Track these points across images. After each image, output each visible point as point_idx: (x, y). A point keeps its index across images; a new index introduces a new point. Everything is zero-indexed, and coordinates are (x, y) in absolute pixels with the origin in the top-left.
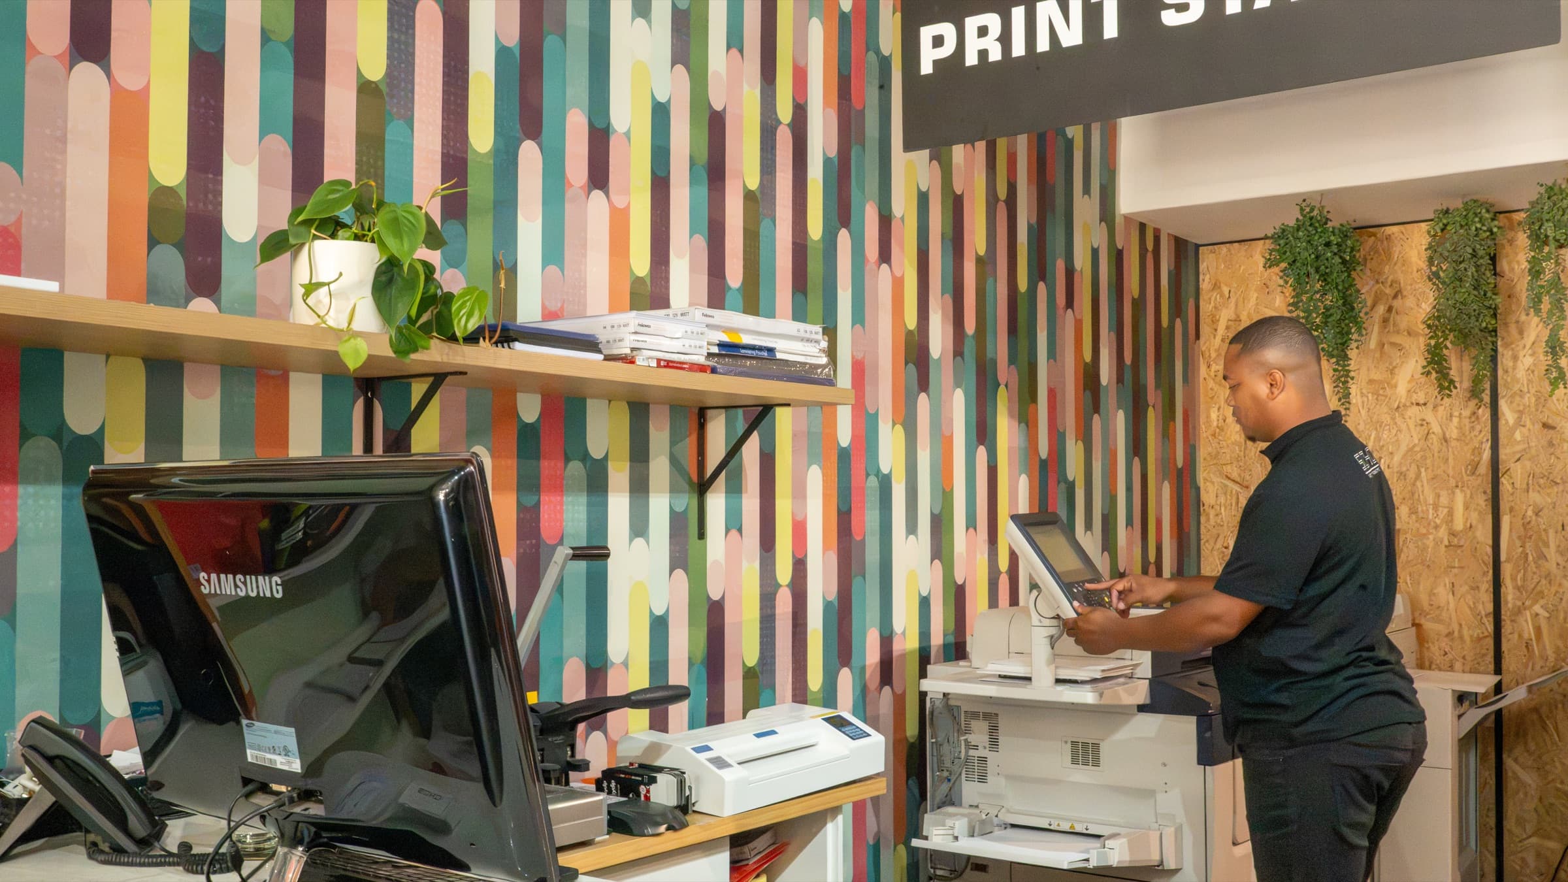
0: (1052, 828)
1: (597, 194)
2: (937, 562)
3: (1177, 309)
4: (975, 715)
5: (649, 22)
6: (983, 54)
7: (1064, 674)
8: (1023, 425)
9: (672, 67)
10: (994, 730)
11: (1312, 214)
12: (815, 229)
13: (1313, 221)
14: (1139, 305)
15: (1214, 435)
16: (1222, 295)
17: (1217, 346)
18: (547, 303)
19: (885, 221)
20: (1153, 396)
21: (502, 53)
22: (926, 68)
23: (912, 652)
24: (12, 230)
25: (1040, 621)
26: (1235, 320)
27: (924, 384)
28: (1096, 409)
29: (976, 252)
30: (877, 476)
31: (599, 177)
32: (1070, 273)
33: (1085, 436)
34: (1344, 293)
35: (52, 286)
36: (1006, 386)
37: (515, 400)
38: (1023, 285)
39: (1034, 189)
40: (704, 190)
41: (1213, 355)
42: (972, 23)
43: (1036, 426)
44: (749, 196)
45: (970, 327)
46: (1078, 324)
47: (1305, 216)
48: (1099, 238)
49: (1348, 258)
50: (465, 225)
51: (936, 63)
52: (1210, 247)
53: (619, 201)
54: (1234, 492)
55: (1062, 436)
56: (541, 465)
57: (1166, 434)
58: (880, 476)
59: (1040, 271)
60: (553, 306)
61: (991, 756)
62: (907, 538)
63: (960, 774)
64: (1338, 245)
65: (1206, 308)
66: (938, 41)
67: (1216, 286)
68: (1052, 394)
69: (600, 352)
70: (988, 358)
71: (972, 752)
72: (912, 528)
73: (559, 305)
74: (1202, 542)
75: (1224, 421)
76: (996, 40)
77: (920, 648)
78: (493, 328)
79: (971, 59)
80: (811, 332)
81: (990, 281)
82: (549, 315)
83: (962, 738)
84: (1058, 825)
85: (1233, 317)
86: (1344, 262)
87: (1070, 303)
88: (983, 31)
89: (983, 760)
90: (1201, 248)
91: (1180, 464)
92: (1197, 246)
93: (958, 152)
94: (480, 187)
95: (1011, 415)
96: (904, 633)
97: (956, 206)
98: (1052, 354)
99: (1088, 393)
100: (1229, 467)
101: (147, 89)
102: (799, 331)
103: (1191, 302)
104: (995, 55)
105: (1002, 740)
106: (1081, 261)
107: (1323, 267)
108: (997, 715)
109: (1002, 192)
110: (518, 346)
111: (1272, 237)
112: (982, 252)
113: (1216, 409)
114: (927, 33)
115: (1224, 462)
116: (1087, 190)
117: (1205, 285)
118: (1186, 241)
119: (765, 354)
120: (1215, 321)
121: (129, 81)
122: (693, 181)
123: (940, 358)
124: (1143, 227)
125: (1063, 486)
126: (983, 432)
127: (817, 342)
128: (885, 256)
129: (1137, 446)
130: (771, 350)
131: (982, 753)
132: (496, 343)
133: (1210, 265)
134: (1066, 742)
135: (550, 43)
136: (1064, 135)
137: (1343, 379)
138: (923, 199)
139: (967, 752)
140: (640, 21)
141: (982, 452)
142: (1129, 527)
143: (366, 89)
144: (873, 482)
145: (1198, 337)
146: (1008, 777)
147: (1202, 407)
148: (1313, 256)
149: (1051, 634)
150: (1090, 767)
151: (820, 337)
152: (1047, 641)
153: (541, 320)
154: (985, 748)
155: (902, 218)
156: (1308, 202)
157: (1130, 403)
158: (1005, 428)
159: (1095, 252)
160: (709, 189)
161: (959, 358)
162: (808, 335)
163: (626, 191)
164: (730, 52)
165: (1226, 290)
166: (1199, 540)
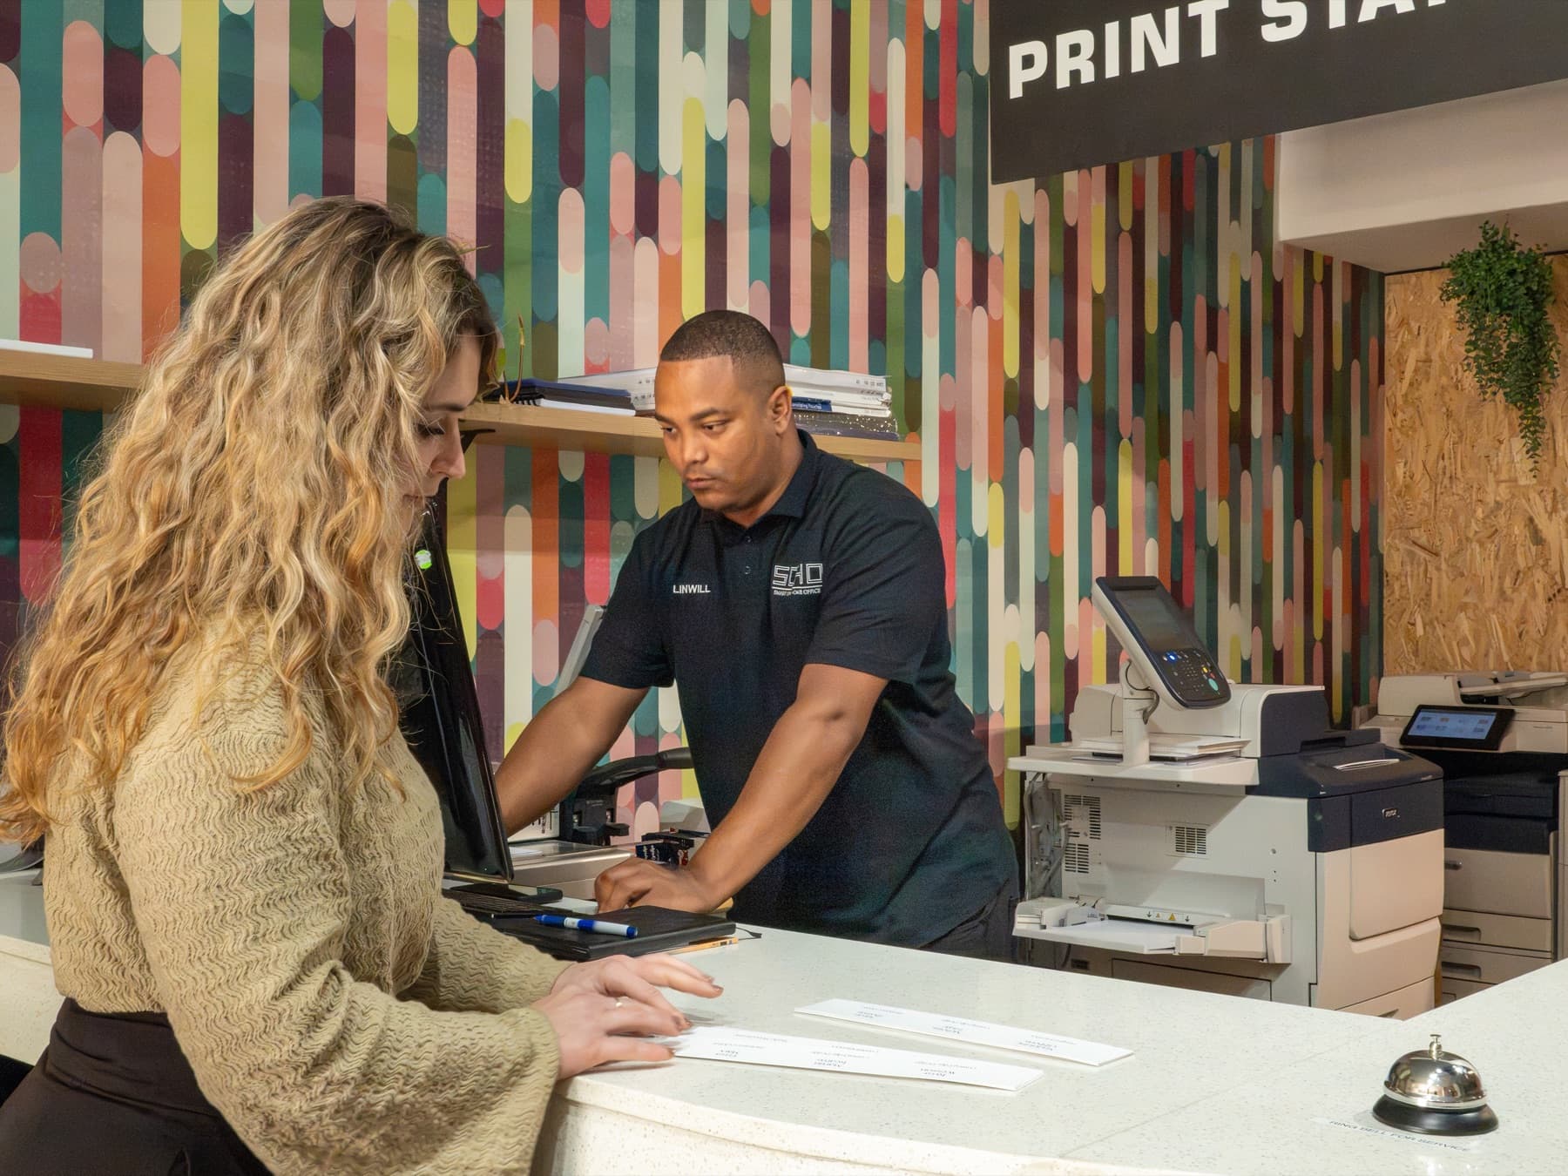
0: (1151, 919)
1: (645, 241)
2: (1043, 634)
3: (1354, 347)
4: (1076, 800)
5: (703, 56)
6: (1075, 75)
7: (1161, 751)
8: (1152, 484)
9: (729, 101)
10: (1095, 815)
11: (1495, 239)
12: (896, 270)
13: (1497, 246)
14: (1303, 346)
15: (1399, 495)
16: (1410, 332)
17: (1404, 391)
18: (591, 358)
19: (981, 259)
20: (1320, 448)
21: (540, 97)
22: (1016, 92)
23: (1012, 731)
24: (52, 297)
25: (1132, 694)
26: (1425, 361)
27: (1027, 439)
28: (1246, 465)
29: (1093, 290)
30: (970, 539)
31: (647, 222)
32: (1213, 312)
33: (1232, 496)
34: (1531, 329)
35: (87, 353)
36: (1130, 439)
37: (557, 458)
38: (1151, 325)
39: (1167, 216)
40: (765, 233)
41: (1400, 402)
42: (1064, 41)
43: (1168, 483)
44: (818, 237)
45: (1085, 373)
46: (1223, 369)
47: (1486, 240)
48: (1251, 268)
49: (1535, 288)
50: (502, 278)
51: (1026, 86)
52: (1398, 276)
53: (669, 248)
54: (1422, 560)
55: (1202, 496)
56: (586, 525)
57: (1339, 492)
58: (974, 540)
59: (1173, 307)
60: (598, 361)
61: (1093, 844)
62: (1006, 607)
63: (1060, 864)
64: (1525, 273)
65: (1391, 347)
66: (1028, 62)
67: (1403, 322)
68: (1188, 449)
69: (631, 407)
70: (1107, 409)
71: (1072, 840)
72: (1012, 596)
73: (604, 359)
74: (1385, 618)
75: (1411, 478)
76: (1089, 59)
77: (1021, 728)
78: (512, 386)
79: (1063, 82)
80: (873, 384)
81: (1110, 323)
82: (591, 370)
83: (1062, 824)
84: (1158, 916)
85: (1423, 356)
86: (1530, 293)
87: (1212, 345)
88: (1075, 50)
89: (1084, 847)
90: (1387, 278)
91: (1356, 527)
92: (1382, 276)
93: (1071, 180)
94: (517, 238)
95: (1136, 470)
96: (1002, 711)
97: (1068, 239)
98: (1189, 403)
99: (1236, 447)
100: (1416, 530)
101: (177, 155)
102: (858, 382)
103: (1374, 342)
104: (1088, 76)
105: (1103, 825)
106: (1227, 294)
107: (1505, 300)
108: (1098, 799)
109: (1126, 222)
110: (544, 403)
111: (1449, 266)
112: (1100, 289)
113: (1402, 464)
114: (1016, 52)
115: (1410, 524)
116: (1235, 214)
117: (1391, 320)
118: (1367, 270)
119: (819, 407)
120: (1402, 362)
121: (160, 147)
122: (753, 224)
123: (1047, 409)
124: (1309, 255)
125: (1201, 552)
126: (1100, 491)
127: (880, 394)
128: (980, 296)
129: (1299, 506)
130: (826, 404)
131: (1082, 840)
132: (516, 400)
133: (1395, 294)
134: (1171, 828)
135: (593, 84)
136: (1207, 154)
137: (1532, 429)
138: (1027, 233)
139: (1067, 839)
140: (693, 55)
141: (1099, 515)
142: (1288, 601)
143: (397, 143)
144: (964, 546)
145: (1381, 381)
146: (1111, 866)
147: (1386, 461)
148: (1493, 287)
149: (1144, 707)
150: (1196, 855)
151: (883, 389)
152: (1139, 715)
153: (583, 374)
154: (1086, 835)
155: (1001, 256)
156: (1491, 223)
157: (1291, 456)
158: (1129, 488)
159: (1246, 287)
160: (772, 231)
161: (1070, 409)
162: (869, 387)
163: (678, 237)
164: (796, 83)
165: (1414, 326)
166: (1381, 615)
